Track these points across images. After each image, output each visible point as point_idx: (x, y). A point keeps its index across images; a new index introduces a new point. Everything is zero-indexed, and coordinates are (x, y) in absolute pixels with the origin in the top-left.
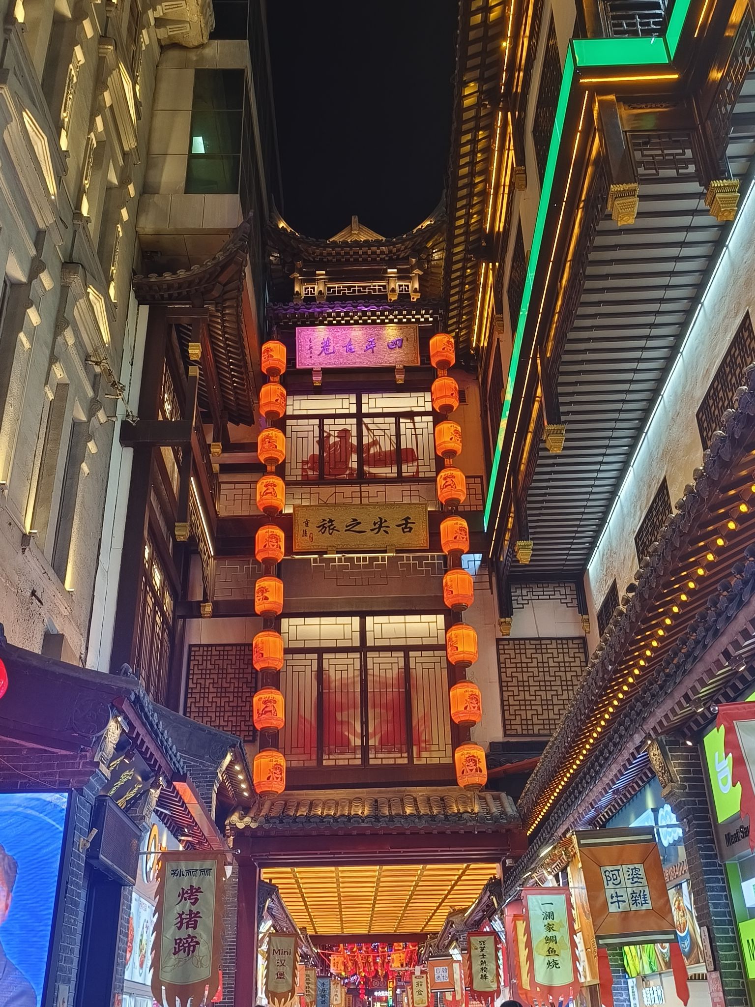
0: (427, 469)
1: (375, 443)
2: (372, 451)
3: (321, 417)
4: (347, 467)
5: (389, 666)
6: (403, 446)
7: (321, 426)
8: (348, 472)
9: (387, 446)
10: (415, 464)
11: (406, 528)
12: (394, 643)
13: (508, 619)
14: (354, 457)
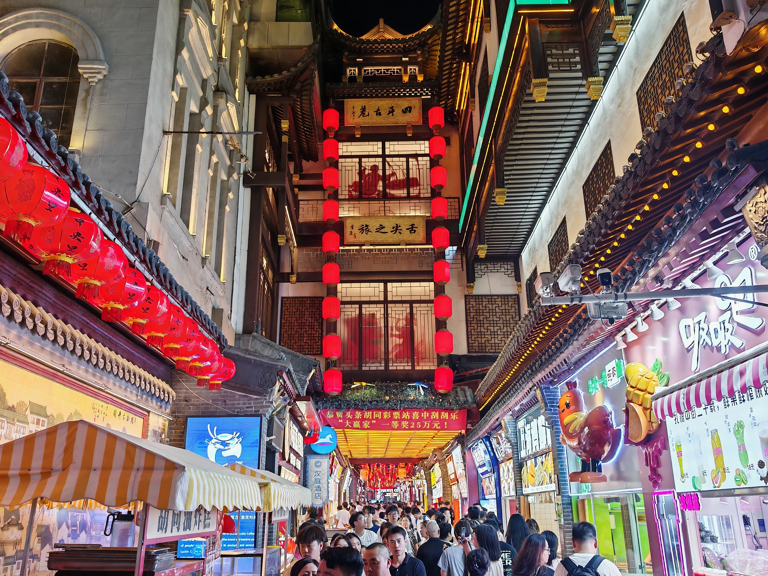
0: (425, 191)
1: (394, 174)
2: (391, 179)
3: (360, 157)
4: (376, 190)
5: (401, 312)
6: (411, 176)
7: (360, 163)
8: (376, 193)
9: (401, 176)
10: (418, 188)
11: (412, 230)
12: (404, 299)
13: (472, 284)
14: (381, 183)
